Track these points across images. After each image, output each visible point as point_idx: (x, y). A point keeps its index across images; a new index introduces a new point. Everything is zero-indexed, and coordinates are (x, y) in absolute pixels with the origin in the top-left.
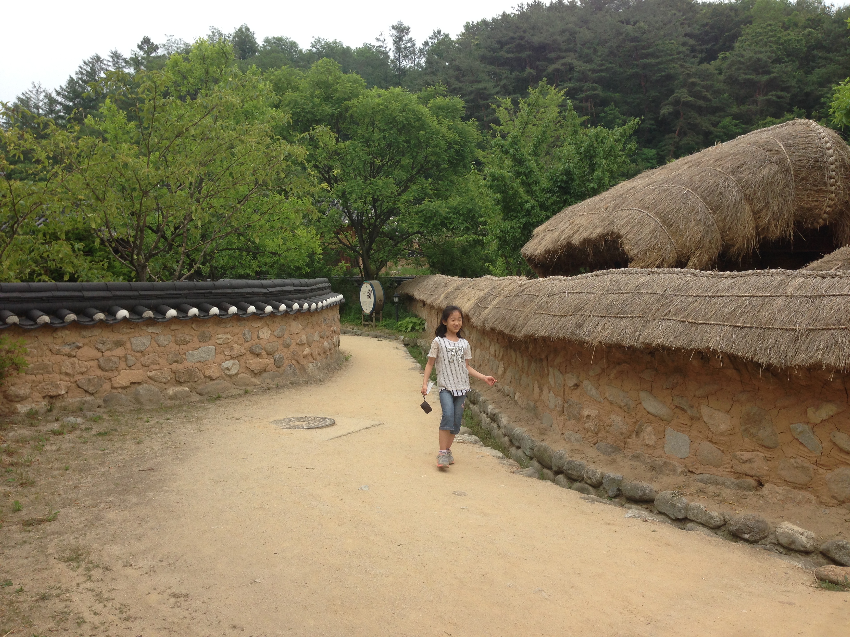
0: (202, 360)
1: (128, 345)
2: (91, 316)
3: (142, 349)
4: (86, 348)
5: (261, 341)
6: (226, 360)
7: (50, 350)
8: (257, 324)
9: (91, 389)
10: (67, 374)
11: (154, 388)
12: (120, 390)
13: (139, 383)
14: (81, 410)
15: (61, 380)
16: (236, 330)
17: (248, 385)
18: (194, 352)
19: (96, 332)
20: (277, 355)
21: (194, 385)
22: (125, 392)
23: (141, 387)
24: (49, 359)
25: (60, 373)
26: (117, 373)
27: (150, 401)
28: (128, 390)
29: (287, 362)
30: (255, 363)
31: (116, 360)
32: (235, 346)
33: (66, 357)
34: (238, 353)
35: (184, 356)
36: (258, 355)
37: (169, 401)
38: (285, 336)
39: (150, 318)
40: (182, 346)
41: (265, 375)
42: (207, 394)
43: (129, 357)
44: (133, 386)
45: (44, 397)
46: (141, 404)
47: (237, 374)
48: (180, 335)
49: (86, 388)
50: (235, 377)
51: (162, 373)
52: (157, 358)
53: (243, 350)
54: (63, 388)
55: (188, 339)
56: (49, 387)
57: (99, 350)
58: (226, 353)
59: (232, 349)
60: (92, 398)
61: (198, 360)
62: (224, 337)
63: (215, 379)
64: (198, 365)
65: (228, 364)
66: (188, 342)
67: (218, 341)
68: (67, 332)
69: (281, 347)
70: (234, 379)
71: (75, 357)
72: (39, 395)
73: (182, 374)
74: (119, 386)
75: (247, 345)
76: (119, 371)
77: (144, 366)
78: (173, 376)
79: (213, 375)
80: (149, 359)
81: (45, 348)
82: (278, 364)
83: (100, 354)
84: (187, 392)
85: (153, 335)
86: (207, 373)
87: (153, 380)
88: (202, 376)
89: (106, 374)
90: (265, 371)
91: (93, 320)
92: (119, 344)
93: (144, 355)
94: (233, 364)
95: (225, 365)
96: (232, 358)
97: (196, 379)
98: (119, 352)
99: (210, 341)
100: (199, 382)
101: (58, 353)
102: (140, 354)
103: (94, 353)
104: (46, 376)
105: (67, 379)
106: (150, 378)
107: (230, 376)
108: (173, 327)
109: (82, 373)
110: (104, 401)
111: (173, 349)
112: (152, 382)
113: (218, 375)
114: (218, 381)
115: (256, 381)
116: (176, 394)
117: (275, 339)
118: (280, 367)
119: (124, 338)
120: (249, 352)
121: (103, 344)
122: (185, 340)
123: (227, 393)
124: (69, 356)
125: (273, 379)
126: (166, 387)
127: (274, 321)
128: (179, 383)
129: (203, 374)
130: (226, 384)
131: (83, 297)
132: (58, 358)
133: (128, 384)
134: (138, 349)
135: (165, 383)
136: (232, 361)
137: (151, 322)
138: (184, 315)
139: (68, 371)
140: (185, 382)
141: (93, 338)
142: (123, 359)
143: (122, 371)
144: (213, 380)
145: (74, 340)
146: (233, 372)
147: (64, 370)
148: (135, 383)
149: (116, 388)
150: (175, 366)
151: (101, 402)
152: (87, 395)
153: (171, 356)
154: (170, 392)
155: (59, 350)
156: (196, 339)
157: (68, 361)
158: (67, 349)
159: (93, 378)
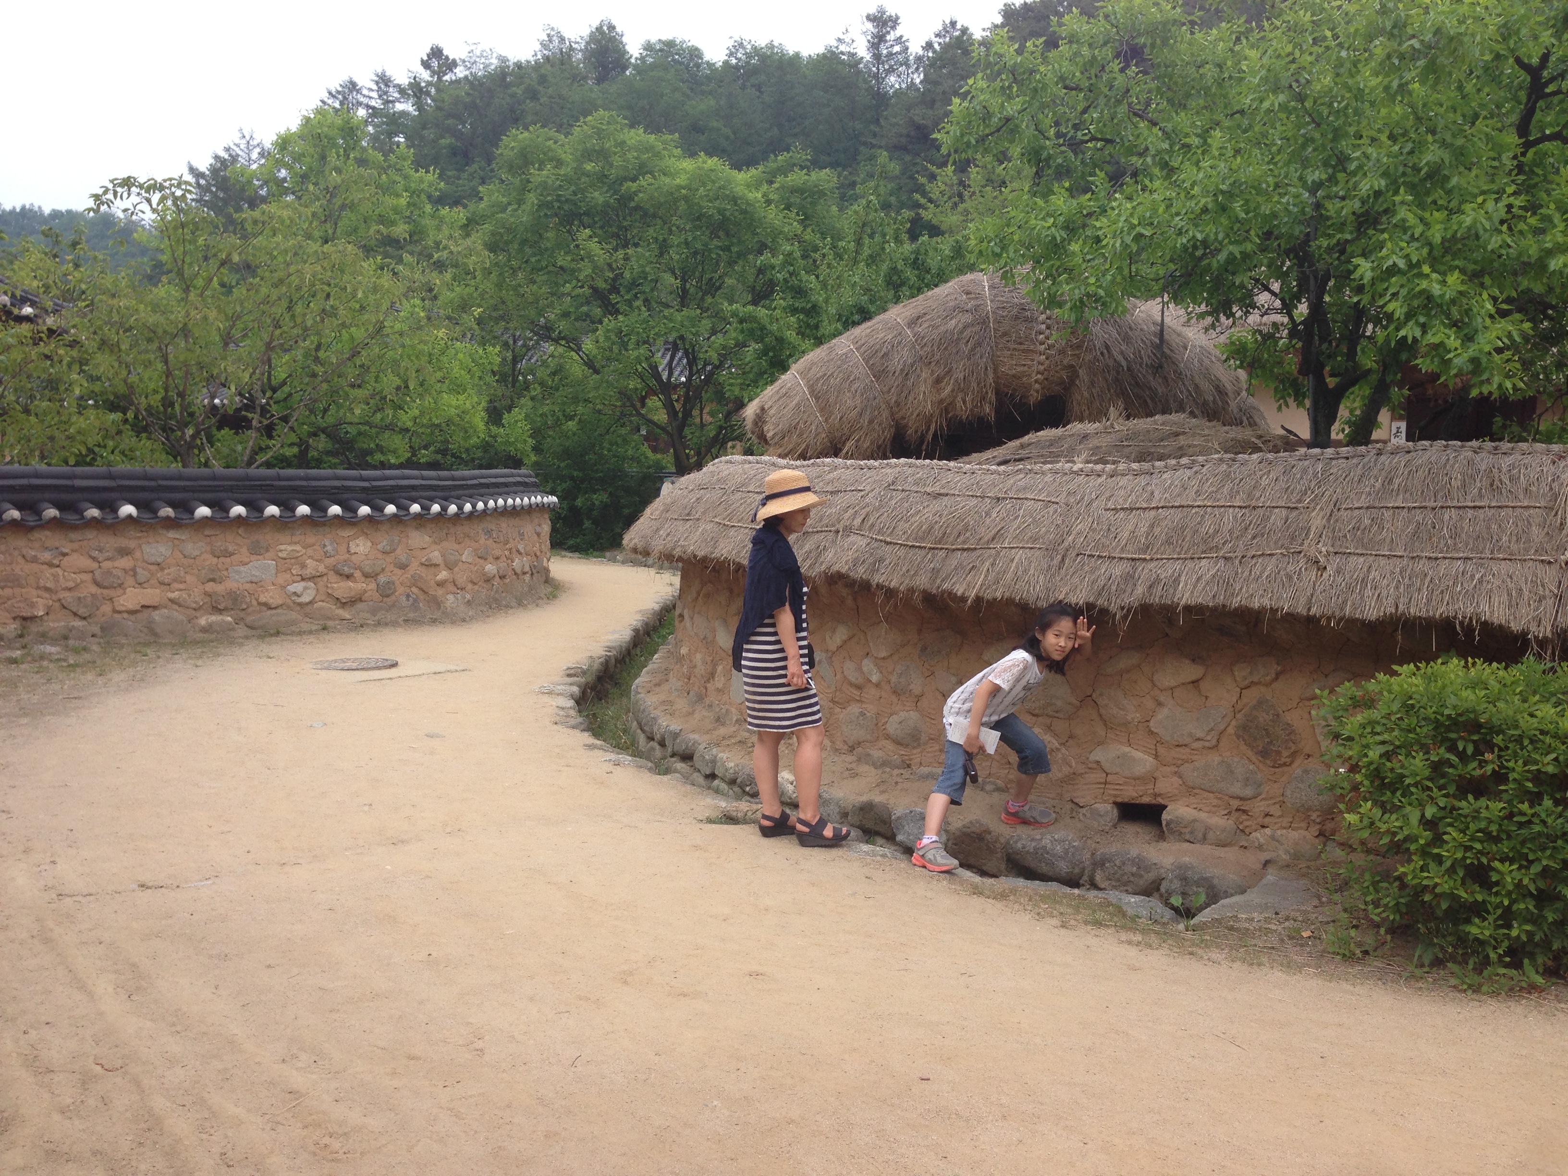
0: (254, 579)
1: (138, 554)
2: (80, 512)
3: (159, 560)
4: (75, 556)
5: (354, 557)
6: (294, 582)
7: (23, 556)
8: (346, 533)
9: (82, 611)
10: (47, 589)
11: (178, 615)
12: (125, 615)
13: (155, 608)
14: (66, 638)
15: (38, 597)
16: (310, 539)
17: (330, 619)
18: (242, 568)
19: (90, 534)
20: (382, 579)
21: (242, 614)
22: (133, 618)
23: (157, 612)
24: (21, 568)
25: (38, 588)
26: (121, 591)
27: (171, 632)
28: (139, 615)
29: (401, 590)
30: (343, 588)
31: (120, 573)
32: (309, 561)
33: (45, 567)
34: (314, 573)
35: (225, 573)
36: (348, 577)
37: (201, 635)
38: (399, 551)
39: (168, 518)
40: (222, 559)
41: (360, 606)
42: (262, 627)
43: (138, 570)
44: (145, 610)
45: (14, 618)
46: (155, 634)
47: (311, 603)
48: (219, 544)
49: (74, 610)
50: (310, 607)
51: (190, 595)
52: (182, 574)
53: (322, 568)
54: (41, 607)
55: (231, 548)
56: (22, 605)
57: (94, 559)
58: (294, 572)
59: (303, 566)
60: (85, 623)
61: (249, 579)
62: (289, 548)
63: (275, 608)
64: (247, 586)
65: (298, 587)
66: (231, 554)
67: (280, 554)
68: (48, 533)
69: (392, 567)
70: (308, 609)
71: (58, 566)
72: (7, 614)
73: (221, 599)
74: (123, 609)
75: (330, 561)
76: (125, 589)
77: (162, 583)
78: (208, 599)
79: (271, 601)
80: (169, 574)
81: (16, 553)
82: (386, 591)
83: (95, 565)
84: (230, 623)
85: (176, 542)
86: (262, 599)
87: (176, 603)
88: (255, 603)
89: (105, 592)
90: (360, 600)
91: (83, 518)
92: (125, 552)
93: (162, 569)
94: (305, 588)
95: (292, 588)
96: (303, 579)
97: (244, 606)
98: (125, 562)
99: (268, 555)
100: (250, 610)
101: (34, 560)
102: (155, 567)
103: (87, 563)
104: (17, 591)
105: (47, 596)
106: (171, 600)
107: (300, 605)
108: (207, 532)
109: (70, 589)
110: (102, 628)
111: (207, 563)
112: (176, 607)
113: (280, 602)
114: (279, 611)
115: (345, 614)
116: (210, 625)
117: (380, 556)
118: (388, 596)
119: (132, 544)
120: (332, 573)
121: (100, 551)
122: (226, 550)
123: (293, 628)
124: (51, 565)
125: (374, 612)
126: (198, 614)
127: (377, 530)
128: (216, 610)
129: (257, 600)
130: (293, 615)
131: (73, 487)
132: (35, 567)
133: (138, 607)
134: (153, 559)
135: (195, 609)
136: (303, 584)
137: (170, 524)
138: (225, 515)
139: (48, 585)
140: (226, 609)
141: (85, 543)
142: (131, 573)
143: (128, 590)
144: (270, 608)
145: (57, 544)
146: (306, 599)
147: (42, 583)
148: (148, 607)
149: (120, 612)
150: (210, 587)
151: (96, 629)
152: (77, 619)
153: (204, 572)
154: (203, 621)
155: (35, 556)
156: (244, 550)
157: (48, 572)
158: (47, 556)
159: (85, 597)
